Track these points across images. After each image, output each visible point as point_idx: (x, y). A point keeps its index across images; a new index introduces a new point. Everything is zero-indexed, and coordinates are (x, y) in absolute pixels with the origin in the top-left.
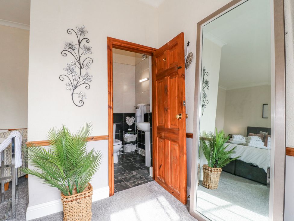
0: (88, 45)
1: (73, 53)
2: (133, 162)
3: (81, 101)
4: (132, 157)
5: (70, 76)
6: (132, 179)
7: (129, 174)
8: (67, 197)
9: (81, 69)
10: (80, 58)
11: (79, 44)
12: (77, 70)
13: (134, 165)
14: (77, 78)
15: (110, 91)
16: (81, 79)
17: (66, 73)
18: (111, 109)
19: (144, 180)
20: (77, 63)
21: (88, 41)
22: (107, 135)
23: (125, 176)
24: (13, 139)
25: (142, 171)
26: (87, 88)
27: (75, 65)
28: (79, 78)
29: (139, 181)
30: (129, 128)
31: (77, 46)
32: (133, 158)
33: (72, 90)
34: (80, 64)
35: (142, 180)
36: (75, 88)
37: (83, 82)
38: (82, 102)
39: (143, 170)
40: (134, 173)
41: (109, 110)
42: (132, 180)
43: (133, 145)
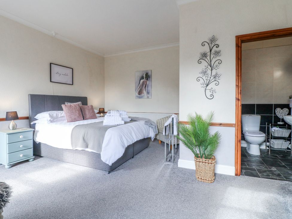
0: (218, 49)
1: (206, 60)
2: (280, 159)
3: (211, 95)
4: (280, 155)
5: (204, 78)
6: (268, 172)
7: (266, 168)
8: (197, 158)
9: (212, 70)
10: (211, 62)
11: (211, 51)
12: (209, 72)
13: (278, 162)
14: (209, 78)
15: (237, 84)
16: (212, 78)
17: (201, 75)
18: (238, 101)
19: (282, 178)
20: (209, 67)
21: (218, 46)
22: (235, 123)
23: (260, 168)
24: (173, 119)
25: (286, 170)
26: (216, 84)
27: (207, 68)
28: (211, 77)
29: (275, 176)
30: (280, 122)
31: (209, 54)
32: (282, 155)
33: (205, 87)
34: (211, 67)
35: (279, 177)
36: (207, 85)
37: (213, 80)
38: (213, 96)
39: (288, 169)
40: (274, 169)
41: (236, 101)
42: (266, 173)
43: (285, 141)
